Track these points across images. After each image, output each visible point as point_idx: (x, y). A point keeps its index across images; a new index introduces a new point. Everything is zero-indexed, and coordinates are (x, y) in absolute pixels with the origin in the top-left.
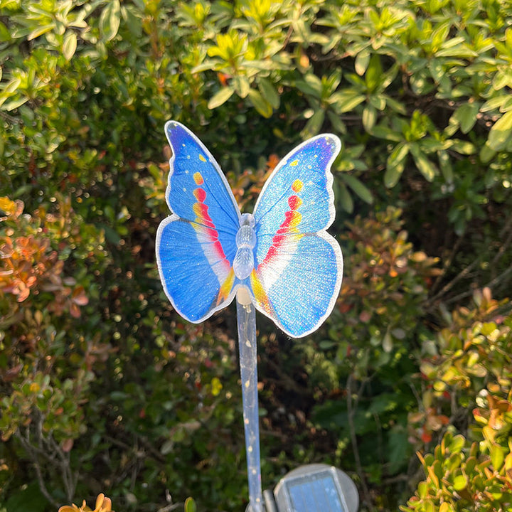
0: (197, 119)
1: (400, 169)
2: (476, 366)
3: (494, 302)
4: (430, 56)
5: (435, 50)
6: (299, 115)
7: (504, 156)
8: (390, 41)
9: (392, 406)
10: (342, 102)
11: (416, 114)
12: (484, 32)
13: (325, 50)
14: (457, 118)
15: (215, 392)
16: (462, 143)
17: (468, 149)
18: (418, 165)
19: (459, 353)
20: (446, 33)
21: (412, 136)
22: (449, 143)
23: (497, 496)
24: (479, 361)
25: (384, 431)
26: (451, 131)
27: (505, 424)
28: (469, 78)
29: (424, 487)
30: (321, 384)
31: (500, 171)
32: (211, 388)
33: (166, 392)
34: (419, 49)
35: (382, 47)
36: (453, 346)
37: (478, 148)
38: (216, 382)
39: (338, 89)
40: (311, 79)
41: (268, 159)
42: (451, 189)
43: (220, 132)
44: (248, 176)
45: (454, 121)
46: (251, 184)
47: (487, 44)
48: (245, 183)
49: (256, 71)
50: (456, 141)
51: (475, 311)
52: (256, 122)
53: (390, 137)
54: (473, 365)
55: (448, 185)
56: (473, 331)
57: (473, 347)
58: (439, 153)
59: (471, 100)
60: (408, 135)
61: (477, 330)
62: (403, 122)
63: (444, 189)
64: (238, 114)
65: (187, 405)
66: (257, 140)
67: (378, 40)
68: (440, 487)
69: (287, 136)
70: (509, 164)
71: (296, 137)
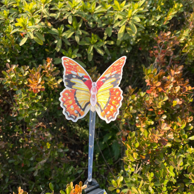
0: (16, 51)
1: (92, 54)
2: (133, 110)
3: (133, 89)
4: (92, 14)
5: (93, 11)
6: (53, 43)
7: (124, 42)
8: (78, 11)
9: (110, 137)
10: (66, 35)
11: (92, 34)
12: (107, 3)
13: (56, 19)
14: (106, 33)
15: (49, 147)
16: (110, 41)
17: (112, 43)
18: (98, 52)
19: (127, 108)
20: (95, 5)
21: (93, 42)
22: (106, 42)
23: (149, 145)
24: (133, 108)
25: (110, 146)
26: (105, 38)
27: (146, 125)
28: (106, 19)
29: (127, 152)
30: (84, 139)
31: (124, 48)
32: (47, 147)
33: (31, 153)
34: (88, 12)
35: (76, 13)
36: (124, 106)
37: (115, 42)
38: (48, 144)
39: (64, 31)
40: (54, 29)
41: (46, 59)
43: (25, 55)
44: (41, 67)
45: (105, 34)
46: (42, 70)
47: (109, 6)
48: (40, 70)
49: (34, 30)
50: (108, 41)
51: (128, 94)
52: (38, 48)
53: (86, 44)
54: (132, 110)
55: (109, 57)
56: (129, 99)
57: (131, 105)
58: (103, 46)
59: (109, 26)
60: (92, 42)
61: (130, 99)
62: (89, 38)
63: (108, 59)
64: (30, 47)
65: (39, 156)
66: (40, 55)
67: (74, 11)
68: (132, 149)
69: (50, 51)
70: (126, 45)
71: (54, 51)
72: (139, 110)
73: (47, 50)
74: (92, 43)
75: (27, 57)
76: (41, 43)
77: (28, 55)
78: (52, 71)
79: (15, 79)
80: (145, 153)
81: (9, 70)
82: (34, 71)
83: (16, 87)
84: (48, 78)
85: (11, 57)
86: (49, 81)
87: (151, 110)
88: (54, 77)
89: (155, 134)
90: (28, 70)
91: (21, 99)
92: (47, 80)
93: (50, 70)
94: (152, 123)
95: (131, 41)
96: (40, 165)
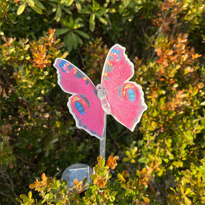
1: (94, 24)
3: (140, 60)
6: (51, 11)
7: (126, 10)
10: (67, 2)
11: (94, 1)
15: (58, 126)
17: (114, 11)
18: (100, 21)
19: (136, 79)
22: (107, 10)
24: (144, 80)
26: (106, 5)
31: (126, 16)
32: (56, 126)
37: (117, 10)
38: (57, 122)
42: (111, 28)
44: (43, 39)
45: (108, 1)
48: (42, 42)
50: (109, 9)
52: (35, 18)
53: (87, 13)
54: (142, 82)
55: (109, 27)
56: (138, 71)
57: (140, 76)
58: (104, 15)
63: (108, 29)
66: (37, 25)
68: (149, 119)
69: (49, 21)
70: (129, 13)
71: (53, 20)
72: (150, 80)
73: (45, 20)
74: (94, 11)
75: (23, 29)
76: (40, 12)
77: (24, 27)
78: (56, 44)
79: (14, 54)
80: (162, 121)
81: (5, 44)
82: (36, 45)
83: (16, 64)
84: (52, 51)
85: (5, 29)
86: (54, 55)
87: (162, 80)
88: (58, 50)
89: (172, 102)
90: (28, 43)
91: (26, 76)
92: (52, 54)
93: (53, 43)
94: (164, 92)
95: (135, 8)
96: (51, 144)
